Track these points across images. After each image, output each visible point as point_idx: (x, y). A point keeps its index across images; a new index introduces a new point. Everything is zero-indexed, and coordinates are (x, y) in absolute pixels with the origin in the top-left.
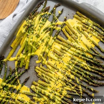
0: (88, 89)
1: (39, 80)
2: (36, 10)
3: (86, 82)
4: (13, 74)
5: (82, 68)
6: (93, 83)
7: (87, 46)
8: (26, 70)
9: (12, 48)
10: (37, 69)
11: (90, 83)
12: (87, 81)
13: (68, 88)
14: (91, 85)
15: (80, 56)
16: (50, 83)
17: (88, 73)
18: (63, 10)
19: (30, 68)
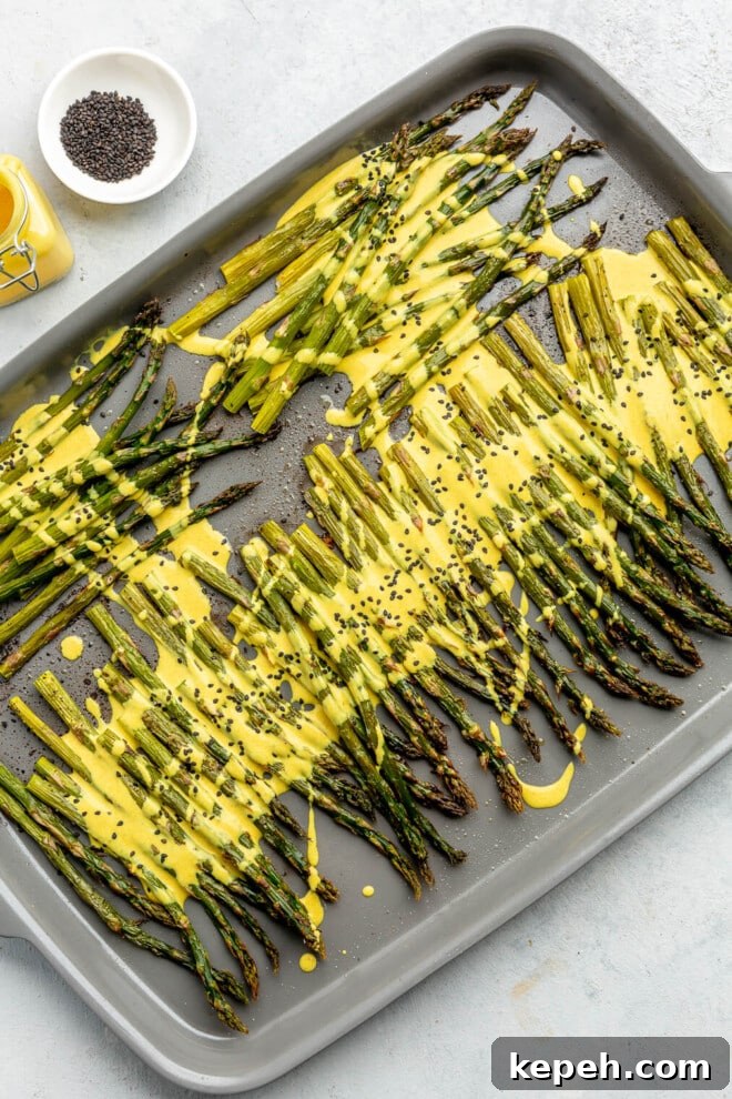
0: (566, 692)
1: (304, 526)
2: (447, 122)
3: (571, 648)
4: (176, 431)
5: (578, 551)
6: (611, 667)
7: (655, 438)
8: (256, 441)
9: (226, 282)
10: (317, 457)
11: (591, 661)
12: (576, 640)
13: (450, 636)
14: (593, 675)
15: (594, 480)
16: (358, 568)
17: (600, 594)
18: (602, 183)
19: (285, 433)
